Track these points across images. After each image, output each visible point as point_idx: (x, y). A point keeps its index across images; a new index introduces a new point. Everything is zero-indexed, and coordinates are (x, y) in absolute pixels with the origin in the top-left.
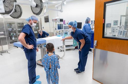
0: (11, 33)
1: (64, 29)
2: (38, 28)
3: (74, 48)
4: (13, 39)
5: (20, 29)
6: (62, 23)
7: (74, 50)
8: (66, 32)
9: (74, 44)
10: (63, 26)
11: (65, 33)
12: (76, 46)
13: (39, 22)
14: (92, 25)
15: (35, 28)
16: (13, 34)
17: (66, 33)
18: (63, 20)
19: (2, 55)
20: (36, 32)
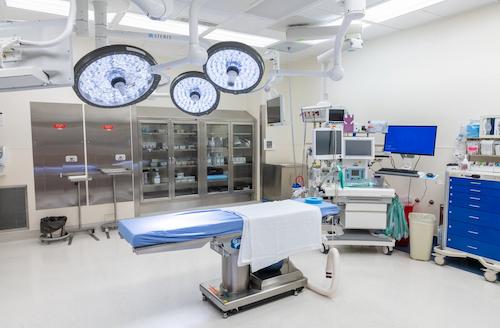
0: (153, 160)
1: (347, 154)
2: (248, 144)
3: (392, 244)
4: (157, 180)
5: (183, 148)
6: (339, 127)
7: (390, 253)
8: (355, 168)
9: (392, 224)
10: (343, 139)
11: (350, 173)
12: (399, 238)
13: (255, 121)
14: (492, 142)
15: (238, 145)
16: (159, 165)
17: (355, 173)
18: (346, 116)
19: (98, 239)
20: (241, 159)
